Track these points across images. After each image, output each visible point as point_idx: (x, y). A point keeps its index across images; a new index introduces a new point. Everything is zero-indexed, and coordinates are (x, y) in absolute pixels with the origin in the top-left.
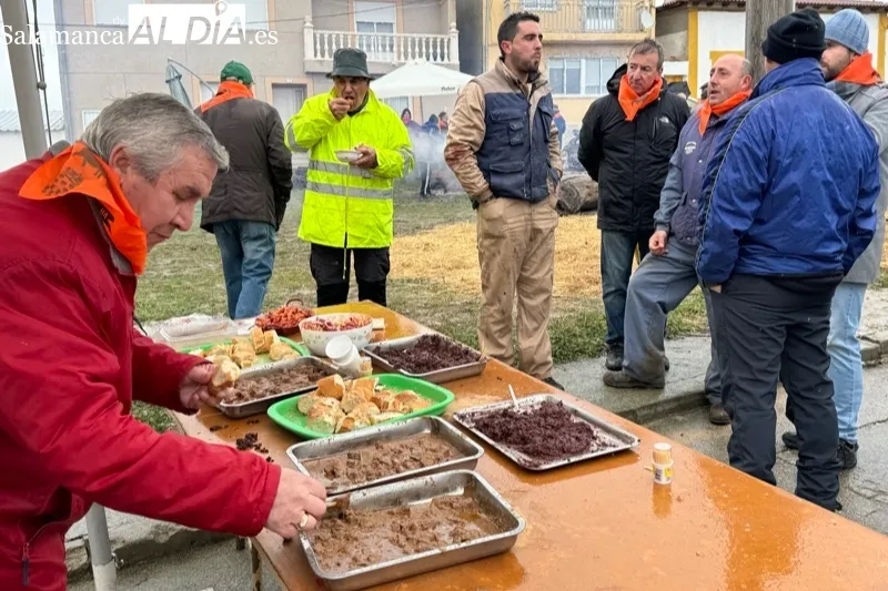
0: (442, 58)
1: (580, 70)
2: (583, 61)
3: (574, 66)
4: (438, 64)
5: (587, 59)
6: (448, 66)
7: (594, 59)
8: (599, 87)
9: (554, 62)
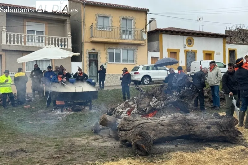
0: (65, 46)
1: (120, 53)
2: (121, 50)
3: (118, 52)
4: (62, 49)
5: (122, 49)
6: (67, 50)
7: (125, 49)
8: (127, 60)
9: (110, 50)
